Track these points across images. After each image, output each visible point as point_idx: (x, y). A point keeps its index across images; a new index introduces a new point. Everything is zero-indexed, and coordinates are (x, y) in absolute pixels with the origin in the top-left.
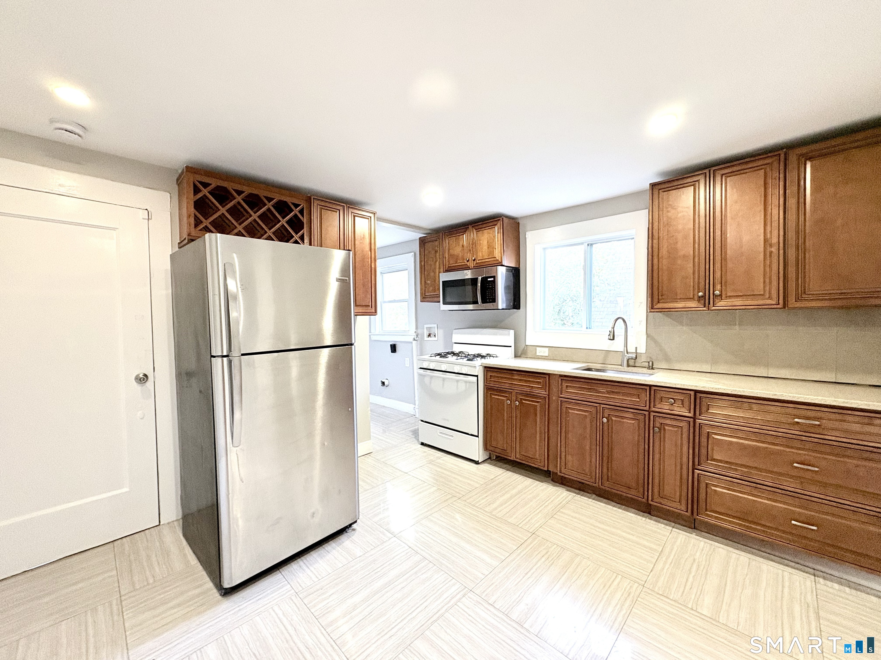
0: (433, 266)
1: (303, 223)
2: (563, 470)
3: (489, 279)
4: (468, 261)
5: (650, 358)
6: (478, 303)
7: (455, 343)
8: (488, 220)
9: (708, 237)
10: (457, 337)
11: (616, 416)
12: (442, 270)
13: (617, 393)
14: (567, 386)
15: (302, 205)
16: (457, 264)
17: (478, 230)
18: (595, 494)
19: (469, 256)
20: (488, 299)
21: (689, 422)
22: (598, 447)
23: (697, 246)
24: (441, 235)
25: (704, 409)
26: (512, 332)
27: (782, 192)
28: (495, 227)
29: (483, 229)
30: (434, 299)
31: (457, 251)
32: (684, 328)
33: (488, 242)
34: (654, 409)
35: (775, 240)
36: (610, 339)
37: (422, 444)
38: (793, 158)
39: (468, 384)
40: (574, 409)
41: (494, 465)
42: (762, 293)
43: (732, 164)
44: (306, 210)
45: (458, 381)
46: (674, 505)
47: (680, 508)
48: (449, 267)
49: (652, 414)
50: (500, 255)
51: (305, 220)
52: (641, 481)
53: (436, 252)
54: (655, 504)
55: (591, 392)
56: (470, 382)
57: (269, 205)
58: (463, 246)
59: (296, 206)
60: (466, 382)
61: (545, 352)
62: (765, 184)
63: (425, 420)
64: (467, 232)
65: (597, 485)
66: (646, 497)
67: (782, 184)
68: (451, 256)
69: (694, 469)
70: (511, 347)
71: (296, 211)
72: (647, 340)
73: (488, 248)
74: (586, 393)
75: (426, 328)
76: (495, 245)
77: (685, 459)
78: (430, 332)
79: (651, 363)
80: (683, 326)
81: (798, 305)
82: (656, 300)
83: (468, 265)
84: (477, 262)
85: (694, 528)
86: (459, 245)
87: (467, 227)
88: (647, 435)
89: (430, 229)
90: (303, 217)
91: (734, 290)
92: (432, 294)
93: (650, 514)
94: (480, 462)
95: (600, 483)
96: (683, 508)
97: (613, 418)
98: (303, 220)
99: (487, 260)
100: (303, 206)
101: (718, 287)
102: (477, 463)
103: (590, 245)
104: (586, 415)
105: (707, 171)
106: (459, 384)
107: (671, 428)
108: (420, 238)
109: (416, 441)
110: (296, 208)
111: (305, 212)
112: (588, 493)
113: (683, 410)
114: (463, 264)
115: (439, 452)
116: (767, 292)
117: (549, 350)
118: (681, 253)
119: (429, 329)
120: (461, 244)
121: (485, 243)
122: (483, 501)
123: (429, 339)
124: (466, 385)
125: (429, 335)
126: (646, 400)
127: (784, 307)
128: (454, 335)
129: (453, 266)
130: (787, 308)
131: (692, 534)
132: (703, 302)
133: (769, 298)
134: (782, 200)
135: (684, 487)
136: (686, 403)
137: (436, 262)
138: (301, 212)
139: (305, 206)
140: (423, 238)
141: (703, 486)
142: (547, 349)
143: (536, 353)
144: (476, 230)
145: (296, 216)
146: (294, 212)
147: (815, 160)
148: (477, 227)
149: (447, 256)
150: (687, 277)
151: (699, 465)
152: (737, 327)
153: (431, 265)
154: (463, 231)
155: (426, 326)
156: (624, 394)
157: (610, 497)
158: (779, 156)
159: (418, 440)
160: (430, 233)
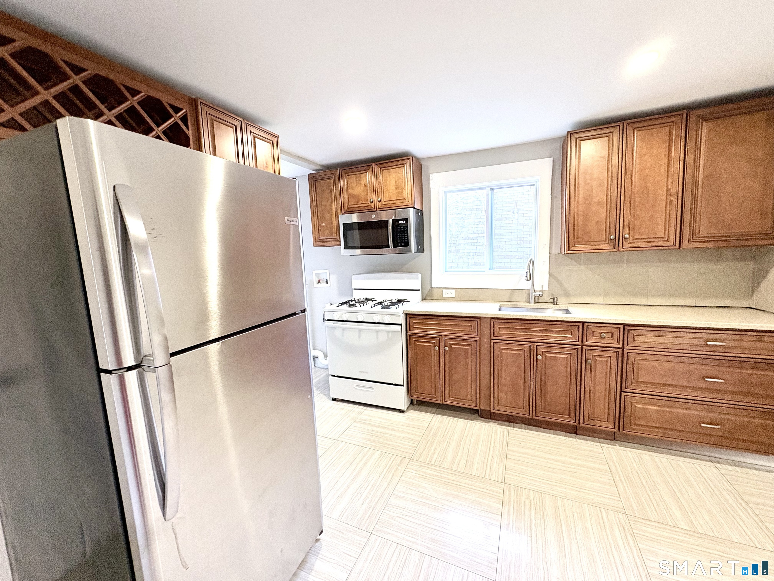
0: (328, 207)
1: (189, 137)
2: (496, 408)
3: (400, 222)
4: (372, 202)
5: (552, 294)
6: (389, 247)
7: (354, 289)
8: (397, 158)
9: (619, 186)
10: (358, 282)
11: (550, 353)
12: (340, 211)
13: (550, 331)
14: (499, 328)
15: (184, 111)
16: (358, 206)
17: (383, 168)
18: (524, 424)
19: (372, 197)
20: (399, 243)
21: (618, 352)
22: (532, 382)
23: (609, 193)
24: (337, 172)
25: (631, 339)
26: (420, 275)
27: (682, 148)
28: (404, 166)
29: (390, 168)
30: (333, 242)
31: (358, 190)
32: (582, 267)
33: (396, 182)
34: (586, 343)
35: (674, 191)
36: (527, 280)
37: (334, 400)
38: (692, 118)
39: (390, 334)
40: (507, 349)
41: (419, 411)
42: (663, 236)
43: (644, 119)
44: (191, 120)
45: (377, 331)
46: (603, 424)
47: (608, 426)
48: (348, 208)
49: (585, 348)
50: (410, 196)
51: (190, 133)
52: (573, 407)
53: (331, 191)
54: (586, 426)
55: (524, 332)
56: (393, 332)
57: (134, 101)
58: (365, 186)
59: (177, 110)
60: (388, 332)
61: (451, 294)
62: (670, 140)
63: (336, 375)
64: (370, 169)
65: (530, 417)
66: (577, 421)
67: (683, 140)
68: (350, 196)
69: (621, 391)
70: (419, 290)
71: (176, 118)
72: (549, 278)
73: (396, 188)
74: (519, 333)
75: (316, 274)
76: (405, 186)
77: (613, 384)
78: (319, 278)
79: (556, 299)
80: (581, 265)
81: (691, 246)
82: (571, 242)
83: (373, 206)
84: (383, 203)
85: (614, 440)
86: (360, 184)
87: (370, 164)
88: (579, 368)
89: (320, 165)
90: (187, 127)
91: (640, 234)
92: (328, 237)
93: (576, 434)
94: (405, 410)
95: (534, 414)
96: (611, 426)
97: (547, 355)
98: (188, 134)
99: (395, 202)
100: (186, 111)
101: (627, 231)
102: (402, 411)
103: (492, 190)
104: (520, 354)
105: (621, 123)
106: (380, 334)
107: (601, 359)
108: (309, 175)
109: (325, 398)
110: (177, 113)
111: (189, 120)
112: (517, 423)
113: (612, 342)
114: (366, 205)
115: (357, 406)
116: (666, 236)
117: (455, 291)
118: (596, 200)
119: (317, 274)
120: (363, 182)
121: (393, 182)
122: (436, 456)
123: (320, 285)
124: (388, 335)
125: (319, 282)
126: (579, 336)
127: (679, 248)
128: (353, 281)
129: (354, 207)
130: (681, 249)
131: (616, 445)
132: (613, 244)
133: (668, 240)
134: (682, 155)
135: (612, 409)
136: (616, 336)
137: (332, 202)
138: (184, 119)
139: (188, 112)
140: (314, 175)
141: (628, 405)
142: (454, 290)
143: (442, 295)
144: (381, 168)
145: (176, 124)
146: (173, 119)
147: (710, 122)
148: (382, 166)
149: (345, 196)
150: (601, 222)
151: (626, 388)
152: (625, 265)
153: (325, 206)
154: (365, 168)
155: (314, 272)
156: (558, 332)
157: (538, 425)
158: (682, 116)
159: (328, 395)
160: (322, 170)
